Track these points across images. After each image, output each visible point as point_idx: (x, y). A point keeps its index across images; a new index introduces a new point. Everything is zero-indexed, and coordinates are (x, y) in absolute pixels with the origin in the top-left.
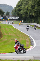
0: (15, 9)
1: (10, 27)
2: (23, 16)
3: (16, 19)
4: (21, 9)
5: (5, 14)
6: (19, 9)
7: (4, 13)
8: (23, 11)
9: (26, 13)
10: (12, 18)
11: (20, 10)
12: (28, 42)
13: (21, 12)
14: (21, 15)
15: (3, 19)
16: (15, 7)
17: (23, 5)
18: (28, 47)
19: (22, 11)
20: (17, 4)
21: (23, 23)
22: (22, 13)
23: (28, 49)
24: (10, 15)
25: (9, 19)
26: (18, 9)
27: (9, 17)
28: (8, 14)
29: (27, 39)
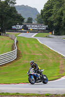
0: (42, 14)
1: (34, 42)
2: (55, 24)
3: (44, 29)
4: (52, 13)
5: (26, 20)
6: (49, 13)
7: (24, 19)
8: (55, 16)
9: (60, 20)
10: (36, 27)
11: (50, 15)
12: (62, 66)
13: (52, 18)
14: (52, 22)
15: (23, 30)
16: (41, 11)
17: (55, 6)
18: (63, 74)
19: (53, 16)
20: (45, 5)
21: (54, 35)
22: (52, 20)
23: (63, 76)
24: (33, 22)
25: (31, 29)
26: (46, 13)
27: (32, 26)
28: (30, 21)
29: (61, 62)
